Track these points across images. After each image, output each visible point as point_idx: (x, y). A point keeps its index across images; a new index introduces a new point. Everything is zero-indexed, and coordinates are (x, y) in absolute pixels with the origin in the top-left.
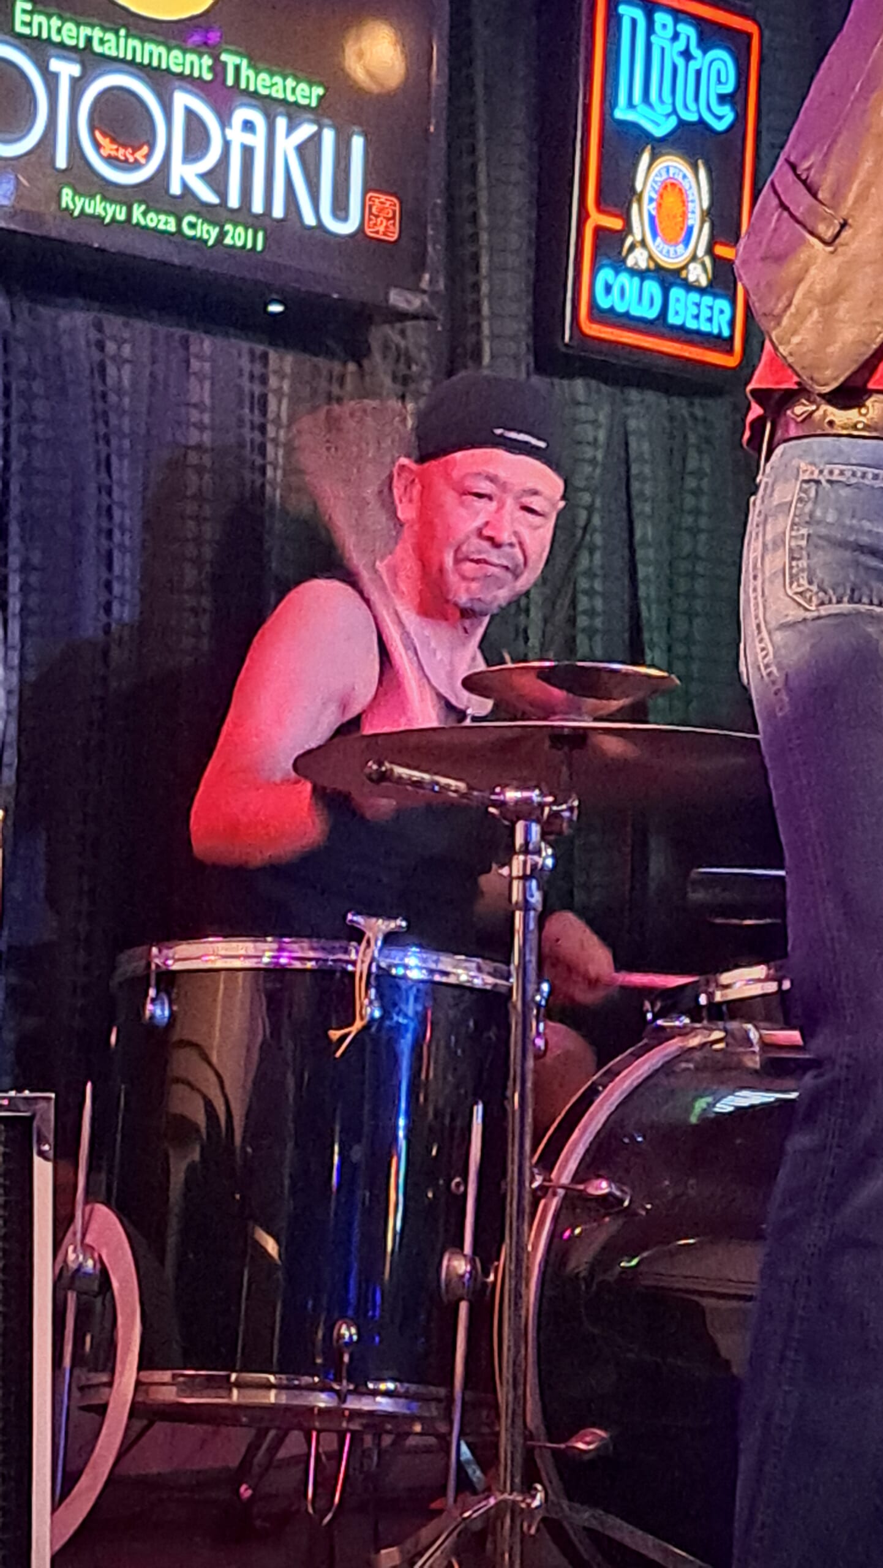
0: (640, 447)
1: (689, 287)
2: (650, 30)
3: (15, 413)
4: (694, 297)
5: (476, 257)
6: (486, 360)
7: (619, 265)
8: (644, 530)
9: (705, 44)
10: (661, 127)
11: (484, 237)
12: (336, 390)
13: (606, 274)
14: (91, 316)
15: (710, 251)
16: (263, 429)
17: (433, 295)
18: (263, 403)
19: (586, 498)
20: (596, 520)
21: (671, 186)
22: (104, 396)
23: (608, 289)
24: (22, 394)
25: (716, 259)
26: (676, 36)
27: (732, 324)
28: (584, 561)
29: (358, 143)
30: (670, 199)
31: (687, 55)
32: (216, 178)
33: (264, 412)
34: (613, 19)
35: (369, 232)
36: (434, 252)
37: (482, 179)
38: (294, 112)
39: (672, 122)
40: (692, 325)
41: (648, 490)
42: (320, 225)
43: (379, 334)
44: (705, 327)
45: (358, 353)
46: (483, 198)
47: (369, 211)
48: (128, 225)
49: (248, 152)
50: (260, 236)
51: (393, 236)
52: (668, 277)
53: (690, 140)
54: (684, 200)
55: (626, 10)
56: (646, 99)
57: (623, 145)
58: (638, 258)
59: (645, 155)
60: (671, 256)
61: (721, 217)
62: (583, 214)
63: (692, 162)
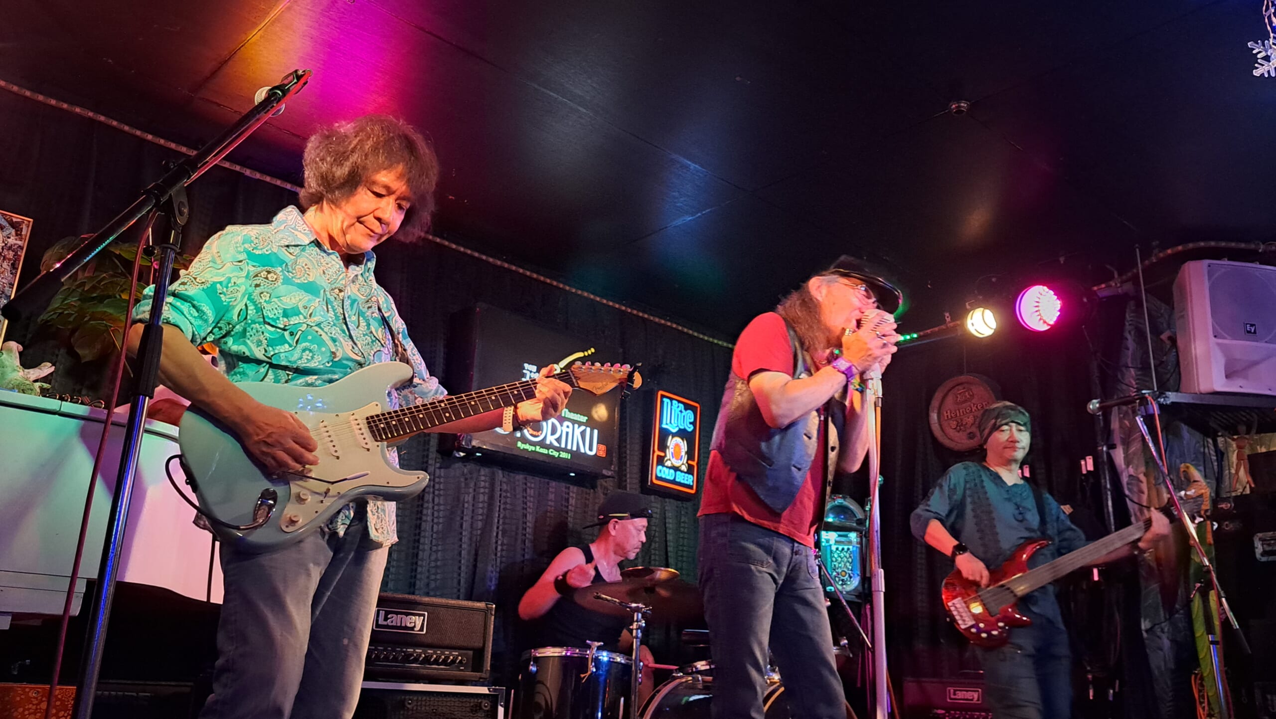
0: (669, 514)
1: (682, 472)
2: (672, 405)
3: (502, 502)
4: (683, 474)
5: (626, 462)
6: (628, 489)
7: (663, 466)
8: (669, 537)
9: (686, 409)
10: (674, 430)
11: (628, 457)
12: (587, 496)
13: (660, 467)
14: (524, 476)
15: (687, 462)
16: (567, 507)
17: (614, 471)
18: (567, 500)
19: (654, 528)
20: (657, 534)
21: (677, 445)
22: (526, 498)
23: (660, 471)
24: (504, 497)
25: (689, 464)
26: (678, 407)
27: (693, 482)
28: (653, 545)
29: (596, 432)
30: (677, 449)
31: (681, 412)
32: (558, 440)
33: (568, 503)
34: (662, 402)
35: (598, 455)
36: (615, 459)
37: (628, 442)
38: (580, 424)
39: (677, 429)
40: (682, 481)
41: (671, 526)
42: (585, 453)
43: (600, 482)
44: (686, 482)
45: (594, 487)
46: (628, 447)
47: (598, 449)
48: (535, 452)
49: (567, 433)
50: (569, 455)
51: (604, 456)
52: (676, 469)
53: (682, 434)
54: (680, 449)
55: (665, 400)
56: (671, 423)
57: (665, 434)
58: (668, 464)
59: (670, 437)
60: (677, 463)
61: (690, 454)
62: (654, 451)
63: (682, 439)
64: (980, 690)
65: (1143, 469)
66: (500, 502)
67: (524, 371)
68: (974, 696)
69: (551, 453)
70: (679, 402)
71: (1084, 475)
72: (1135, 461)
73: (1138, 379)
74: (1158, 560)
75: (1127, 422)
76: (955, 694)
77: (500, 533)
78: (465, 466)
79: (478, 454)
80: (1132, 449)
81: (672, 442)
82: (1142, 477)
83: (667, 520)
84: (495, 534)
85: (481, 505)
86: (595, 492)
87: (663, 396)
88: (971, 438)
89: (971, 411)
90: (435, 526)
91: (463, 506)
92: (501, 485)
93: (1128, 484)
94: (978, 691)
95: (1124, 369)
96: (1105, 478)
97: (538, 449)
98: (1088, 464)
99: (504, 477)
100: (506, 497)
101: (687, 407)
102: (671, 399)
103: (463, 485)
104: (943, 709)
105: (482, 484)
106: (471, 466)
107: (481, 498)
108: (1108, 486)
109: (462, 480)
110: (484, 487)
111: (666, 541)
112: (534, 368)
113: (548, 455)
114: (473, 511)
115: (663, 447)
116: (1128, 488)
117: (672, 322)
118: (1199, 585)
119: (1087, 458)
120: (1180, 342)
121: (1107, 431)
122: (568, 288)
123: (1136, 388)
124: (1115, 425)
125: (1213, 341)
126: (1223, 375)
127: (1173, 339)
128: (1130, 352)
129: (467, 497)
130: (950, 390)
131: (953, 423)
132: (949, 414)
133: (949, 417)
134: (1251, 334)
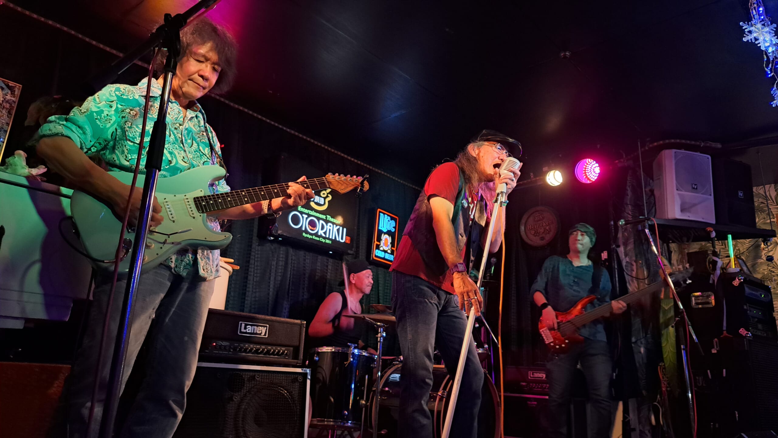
0: (380, 276)
1: (388, 253)
2: (384, 217)
3: (292, 266)
5: (359, 247)
7: (379, 249)
8: (380, 288)
9: (391, 219)
10: (385, 231)
11: (361, 244)
13: (377, 250)
14: (304, 252)
15: (391, 248)
16: (327, 270)
17: (354, 251)
18: (327, 266)
21: (386, 239)
22: (305, 264)
23: (377, 252)
25: (392, 250)
26: (387, 218)
27: (394, 259)
30: (386, 241)
31: (389, 221)
34: (379, 215)
35: (346, 242)
36: (355, 245)
37: (361, 236)
40: (388, 259)
41: (381, 282)
43: (346, 257)
44: (390, 259)
45: (341, 259)
46: (361, 238)
48: (312, 239)
50: (331, 242)
51: (349, 243)
52: (385, 252)
53: (389, 233)
54: (388, 241)
55: (381, 214)
56: (383, 227)
57: (380, 233)
58: (381, 249)
59: (383, 235)
60: (386, 249)
61: (393, 244)
62: (374, 242)
63: (389, 236)
65: (634, 258)
66: (291, 266)
68: (542, 376)
69: (321, 240)
70: (388, 215)
71: (603, 261)
72: (630, 255)
73: (632, 212)
75: (626, 234)
76: (533, 375)
77: (291, 283)
78: (272, 245)
79: (280, 239)
80: (629, 248)
81: (384, 237)
82: (633, 263)
83: (379, 279)
84: (288, 283)
85: (280, 267)
86: (341, 262)
87: (380, 212)
88: (542, 240)
89: (543, 226)
90: (255, 278)
91: (271, 267)
92: (292, 256)
93: (626, 266)
94: (545, 373)
95: (625, 206)
96: (614, 263)
97: (314, 237)
98: (604, 256)
99: (293, 252)
100: (294, 263)
101: (392, 218)
102: (384, 214)
103: (271, 255)
104: (525, 382)
105: (281, 256)
106: (275, 245)
107: (281, 263)
108: (616, 267)
109: (271, 253)
110: (282, 258)
111: (378, 290)
113: (319, 241)
114: (276, 270)
115: (379, 240)
116: (626, 269)
117: (385, 172)
118: (677, 319)
119: (604, 252)
120: (656, 193)
121: (616, 238)
122: (330, 149)
123: (632, 216)
124: (620, 235)
125: (676, 192)
126: (680, 210)
127: (652, 191)
128: (629, 197)
129: (273, 262)
130: (532, 214)
131: (533, 232)
132: (530, 227)
133: (531, 228)
134: (695, 189)
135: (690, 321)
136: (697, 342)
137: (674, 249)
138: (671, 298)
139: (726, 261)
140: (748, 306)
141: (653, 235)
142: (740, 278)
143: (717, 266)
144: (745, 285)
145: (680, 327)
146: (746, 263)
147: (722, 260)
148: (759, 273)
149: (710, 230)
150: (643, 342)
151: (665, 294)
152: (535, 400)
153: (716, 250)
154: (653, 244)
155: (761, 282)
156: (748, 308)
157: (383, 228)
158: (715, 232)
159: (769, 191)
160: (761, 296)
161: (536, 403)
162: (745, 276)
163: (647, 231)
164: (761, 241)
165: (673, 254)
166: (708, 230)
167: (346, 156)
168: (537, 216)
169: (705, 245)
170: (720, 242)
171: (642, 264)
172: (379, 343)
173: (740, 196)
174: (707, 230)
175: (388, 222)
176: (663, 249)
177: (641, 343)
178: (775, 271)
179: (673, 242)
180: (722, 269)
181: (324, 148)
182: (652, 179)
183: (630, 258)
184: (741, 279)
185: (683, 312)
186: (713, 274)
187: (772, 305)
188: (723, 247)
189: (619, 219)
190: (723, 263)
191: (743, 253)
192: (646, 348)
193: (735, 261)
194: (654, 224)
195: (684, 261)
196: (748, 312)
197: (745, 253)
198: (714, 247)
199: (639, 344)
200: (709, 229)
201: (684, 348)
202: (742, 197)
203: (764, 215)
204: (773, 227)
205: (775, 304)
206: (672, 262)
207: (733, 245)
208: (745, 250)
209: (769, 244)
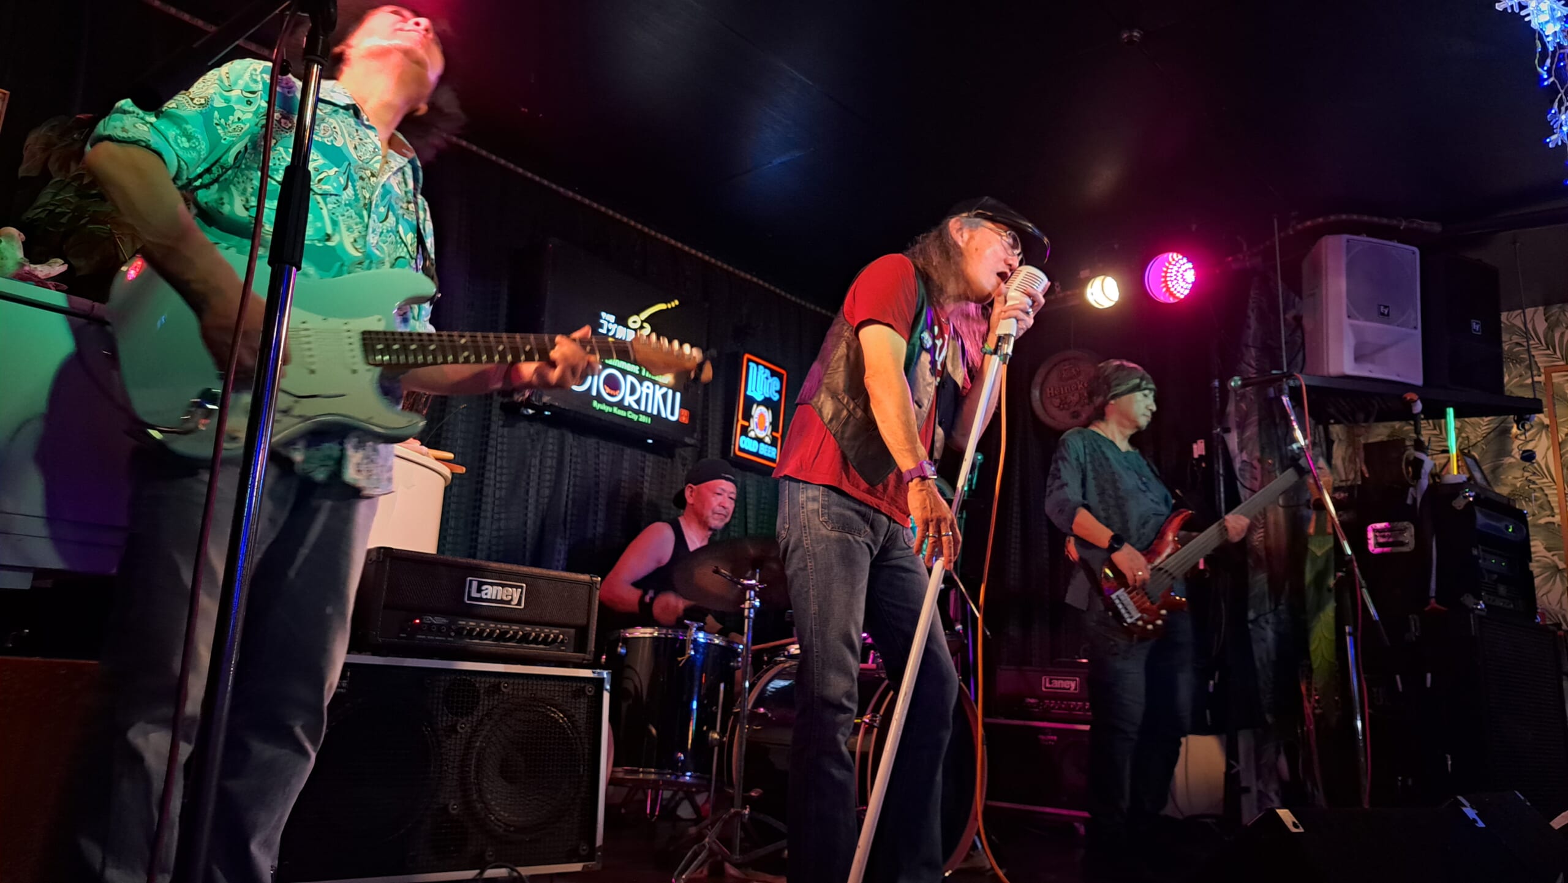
0: (749, 489)
1: (766, 443)
3: (572, 467)
4: (766, 446)
5: (708, 431)
7: (747, 436)
8: (750, 513)
9: (772, 376)
10: (759, 398)
11: (710, 425)
12: (664, 466)
13: (743, 438)
14: (596, 440)
15: (771, 434)
16: (643, 477)
17: (697, 440)
18: (643, 469)
21: (762, 415)
22: (598, 464)
23: (744, 442)
24: (575, 463)
25: (773, 437)
26: (764, 373)
27: (776, 455)
29: (678, 395)
30: (762, 418)
31: (767, 378)
32: (638, 402)
33: (644, 471)
34: (748, 366)
35: (680, 420)
36: (698, 427)
37: (710, 408)
38: (661, 385)
39: (762, 397)
40: (766, 454)
41: (751, 502)
42: (666, 419)
43: (680, 451)
44: (769, 455)
45: (672, 456)
46: (710, 414)
47: (680, 415)
48: (612, 414)
49: (647, 395)
50: (650, 419)
51: (687, 422)
52: (760, 440)
53: (767, 402)
54: (765, 419)
55: (752, 365)
56: (756, 390)
57: (750, 402)
58: (752, 434)
59: (755, 406)
60: (761, 435)
61: (774, 425)
62: (738, 421)
63: (768, 408)
64: (1078, 679)
65: (1257, 454)
66: (570, 467)
67: (602, 321)
68: (1071, 685)
69: (629, 416)
70: (766, 367)
71: (1196, 459)
72: (1250, 447)
73: (1258, 361)
74: (1267, 549)
75: (1243, 405)
76: (1050, 683)
77: (570, 503)
78: (532, 425)
79: (547, 413)
80: (1248, 434)
81: (757, 411)
82: (1255, 463)
83: (748, 496)
84: (564, 503)
85: (548, 470)
86: (672, 461)
87: (749, 360)
88: (1074, 417)
89: (1077, 389)
90: (497, 492)
91: (529, 470)
92: (571, 449)
93: (1240, 469)
94: (1076, 680)
95: (1243, 349)
96: (1218, 462)
97: (615, 410)
98: (1199, 449)
99: (574, 440)
101: (774, 374)
102: (758, 364)
103: (529, 447)
104: (1035, 698)
105: (550, 447)
106: (538, 426)
107: (549, 462)
108: (1221, 472)
109: (528, 441)
110: (552, 451)
111: (746, 517)
112: (612, 318)
113: (626, 418)
114: (539, 476)
115: (747, 416)
116: (1241, 475)
117: (759, 278)
118: (1340, 574)
119: (1199, 441)
120: (1307, 323)
121: (1223, 414)
122: (646, 230)
123: (1256, 369)
124: (1231, 408)
125: (1346, 321)
126: (1352, 357)
127: (1298, 319)
128: (1251, 332)
129: (533, 460)
130: (1055, 365)
131: (1057, 401)
132: (1052, 391)
133: (1053, 395)
134: (1384, 316)
135: (1363, 579)
136: (1376, 621)
137: (1338, 435)
138: (1330, 534)
139: (1441, 459)
140: (1480, 550)
141: (1297, 409)
142: (1467, 494)
143: (1423, 471)
144: (1477, 509)
145: (1346, 589)
146: (1481, 465)
147: (1432, 459)
148: (1505, 485)
149: (1411, 399)
150: (1271, 621)
151: (1317, 527)
152: (1054, 731)
153: (1423, 439)
154: (1296, 427)
155: (1509, 502)
156: (1481, 553)
157: (755, 392)
158: (1422, 402)
159: (1533, 319)
160: (1507, 528)
161: (1055, 738)
162: (1478, 491)
163: (1285, 400)
164: (1512, 420)
165: (1335, 446)
166: (1408, 398)
167: (679, 245)
168: (1065, 370)
169: (1401, 428)
170: (1431, 421)
171: (1274, 465)
172: (746, 621)
173: (1475, 330)
174: (1406, 398)
175: (765, 380)
176: (1317, 437)
177: (1267, 622)
178: (1537, 482)
179: (1337, 422)
180: (1433, 475)
181: (634, 228)
182: (1299, 293)
183: (1250, 455)
184: (1470, 496)
185: (1351, 561)
186: (1412, 486)
187: (1529, 547)
188: (1437, 432)
189: (1230, 377)
190: (1435, 465)
191: (1475, 444)
192: (1276, 632)
193: (1458, 461)
194: (1301, 386)
195: (1357, 460)
196: (1480, 561)
197: (1478, 444)
198: (1417, 431)
199: (1263, 624)
200: (1410, 396)
201: (1351, 631)
202: (1479, 331)
203: (1521, 369)
204: (1537, 392)
205: (1534, 546)
206: (1333, 462)
207: (1456, 428)
208: (1479, 439)
209: (1527, 427)
